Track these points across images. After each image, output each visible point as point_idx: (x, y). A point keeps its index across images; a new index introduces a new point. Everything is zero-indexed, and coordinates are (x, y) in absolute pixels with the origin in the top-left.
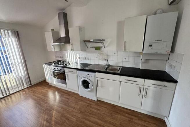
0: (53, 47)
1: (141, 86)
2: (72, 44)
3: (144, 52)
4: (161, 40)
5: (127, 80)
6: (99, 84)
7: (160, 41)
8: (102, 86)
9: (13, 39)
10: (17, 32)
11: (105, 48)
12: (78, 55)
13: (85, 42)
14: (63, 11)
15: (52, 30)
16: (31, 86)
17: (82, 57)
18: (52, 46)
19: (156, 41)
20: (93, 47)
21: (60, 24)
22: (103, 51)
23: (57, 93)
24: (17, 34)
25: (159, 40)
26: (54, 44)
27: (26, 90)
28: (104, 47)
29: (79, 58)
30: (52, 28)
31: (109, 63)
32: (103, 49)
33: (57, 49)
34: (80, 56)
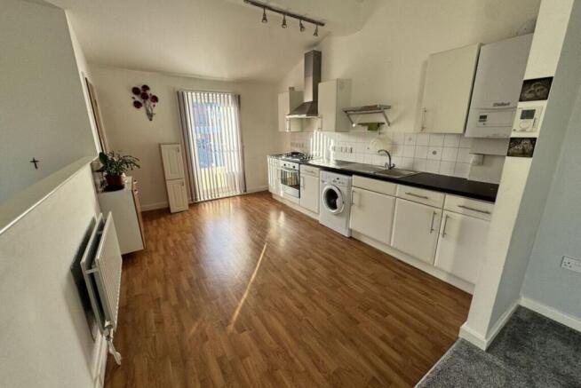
0: (287, 123)
1: (437, 210)
2: (322, 118)
3: (467, 135)
4: (508, 104)
5: (409, 194)
6: (356, 199)
7: (505, 105)
8: (360, 206)
9: (232, 109)
10: (239, 96)
11: (389, 125)
12: (332, 141)
13: (346, 112)
14: (315, 49)
15: (292, 89)
16: (246, 195)
17: (340, 146)
18: (287, 121)
19: (495, 105)
20: (363, 125)
21: (306, 76)
22: (383, 133)
23: (282, 214)
24: (238, 100)
25: (503, 104)
26: (290, 116)
27: (238, 198)
28: (387, 124)
29: (334, 149)
30: (292, 86)
31: (392, 162)
32: (385, 128)
33: (295, 128)
34: (337, 146)
